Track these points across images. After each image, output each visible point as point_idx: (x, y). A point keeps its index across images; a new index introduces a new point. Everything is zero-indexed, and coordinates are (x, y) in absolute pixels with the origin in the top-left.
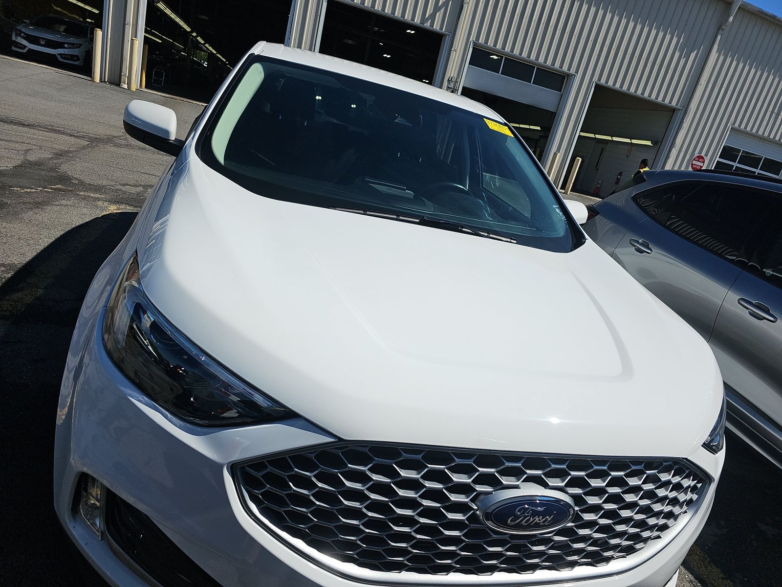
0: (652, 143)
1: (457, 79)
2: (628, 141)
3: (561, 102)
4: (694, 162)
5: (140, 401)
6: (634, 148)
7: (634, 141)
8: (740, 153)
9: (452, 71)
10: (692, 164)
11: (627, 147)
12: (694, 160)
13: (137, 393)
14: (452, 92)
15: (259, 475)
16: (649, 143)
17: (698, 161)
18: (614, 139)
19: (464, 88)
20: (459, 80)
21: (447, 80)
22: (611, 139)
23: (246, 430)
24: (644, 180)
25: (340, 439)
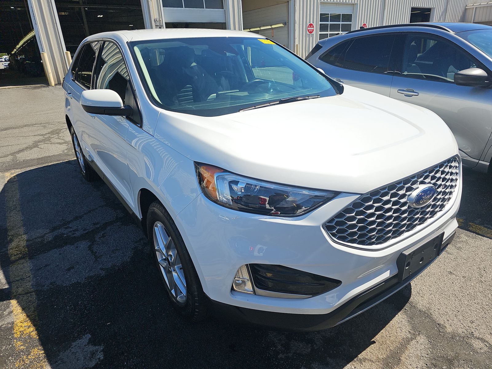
0: (283, 25)
1: (159, 19)
2: (270, 27)
3: (226, 14)
4: (309, 29)
5: (266, 219)
6: (274, 30)
7: (273, 26)
8: (329, 15)
9: (154, 15)
10: (308, 30)
11: (271, 31)
12: (308, 27)
13: (262, 216)
14: (160, 28)
15: (333, 224)
16: (281, 25)
17: (310, 27)
18: (261, 29)
19: (166, 23)
20: (161, 19)
21: (154, 21)
22: (260, 29)
23: (323, 208)
24: (321, 47)
25: (361, 194)
